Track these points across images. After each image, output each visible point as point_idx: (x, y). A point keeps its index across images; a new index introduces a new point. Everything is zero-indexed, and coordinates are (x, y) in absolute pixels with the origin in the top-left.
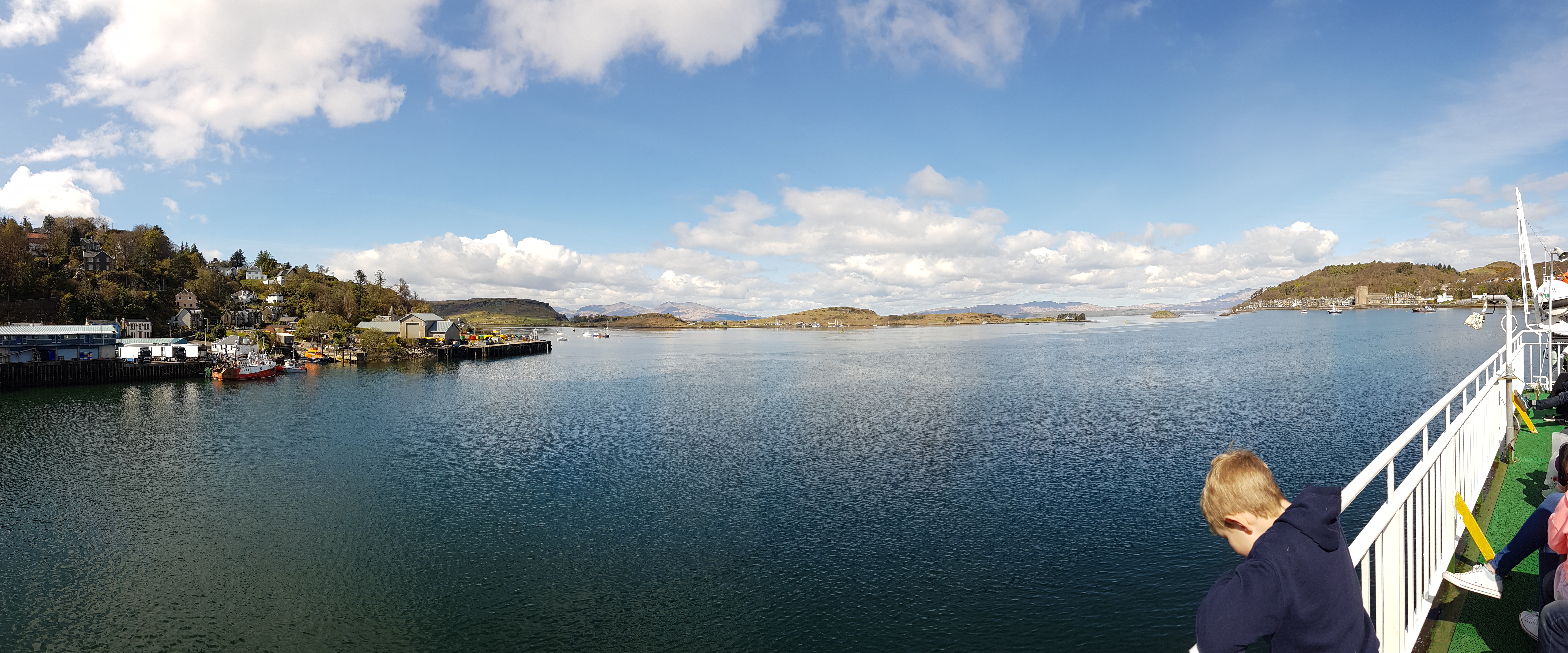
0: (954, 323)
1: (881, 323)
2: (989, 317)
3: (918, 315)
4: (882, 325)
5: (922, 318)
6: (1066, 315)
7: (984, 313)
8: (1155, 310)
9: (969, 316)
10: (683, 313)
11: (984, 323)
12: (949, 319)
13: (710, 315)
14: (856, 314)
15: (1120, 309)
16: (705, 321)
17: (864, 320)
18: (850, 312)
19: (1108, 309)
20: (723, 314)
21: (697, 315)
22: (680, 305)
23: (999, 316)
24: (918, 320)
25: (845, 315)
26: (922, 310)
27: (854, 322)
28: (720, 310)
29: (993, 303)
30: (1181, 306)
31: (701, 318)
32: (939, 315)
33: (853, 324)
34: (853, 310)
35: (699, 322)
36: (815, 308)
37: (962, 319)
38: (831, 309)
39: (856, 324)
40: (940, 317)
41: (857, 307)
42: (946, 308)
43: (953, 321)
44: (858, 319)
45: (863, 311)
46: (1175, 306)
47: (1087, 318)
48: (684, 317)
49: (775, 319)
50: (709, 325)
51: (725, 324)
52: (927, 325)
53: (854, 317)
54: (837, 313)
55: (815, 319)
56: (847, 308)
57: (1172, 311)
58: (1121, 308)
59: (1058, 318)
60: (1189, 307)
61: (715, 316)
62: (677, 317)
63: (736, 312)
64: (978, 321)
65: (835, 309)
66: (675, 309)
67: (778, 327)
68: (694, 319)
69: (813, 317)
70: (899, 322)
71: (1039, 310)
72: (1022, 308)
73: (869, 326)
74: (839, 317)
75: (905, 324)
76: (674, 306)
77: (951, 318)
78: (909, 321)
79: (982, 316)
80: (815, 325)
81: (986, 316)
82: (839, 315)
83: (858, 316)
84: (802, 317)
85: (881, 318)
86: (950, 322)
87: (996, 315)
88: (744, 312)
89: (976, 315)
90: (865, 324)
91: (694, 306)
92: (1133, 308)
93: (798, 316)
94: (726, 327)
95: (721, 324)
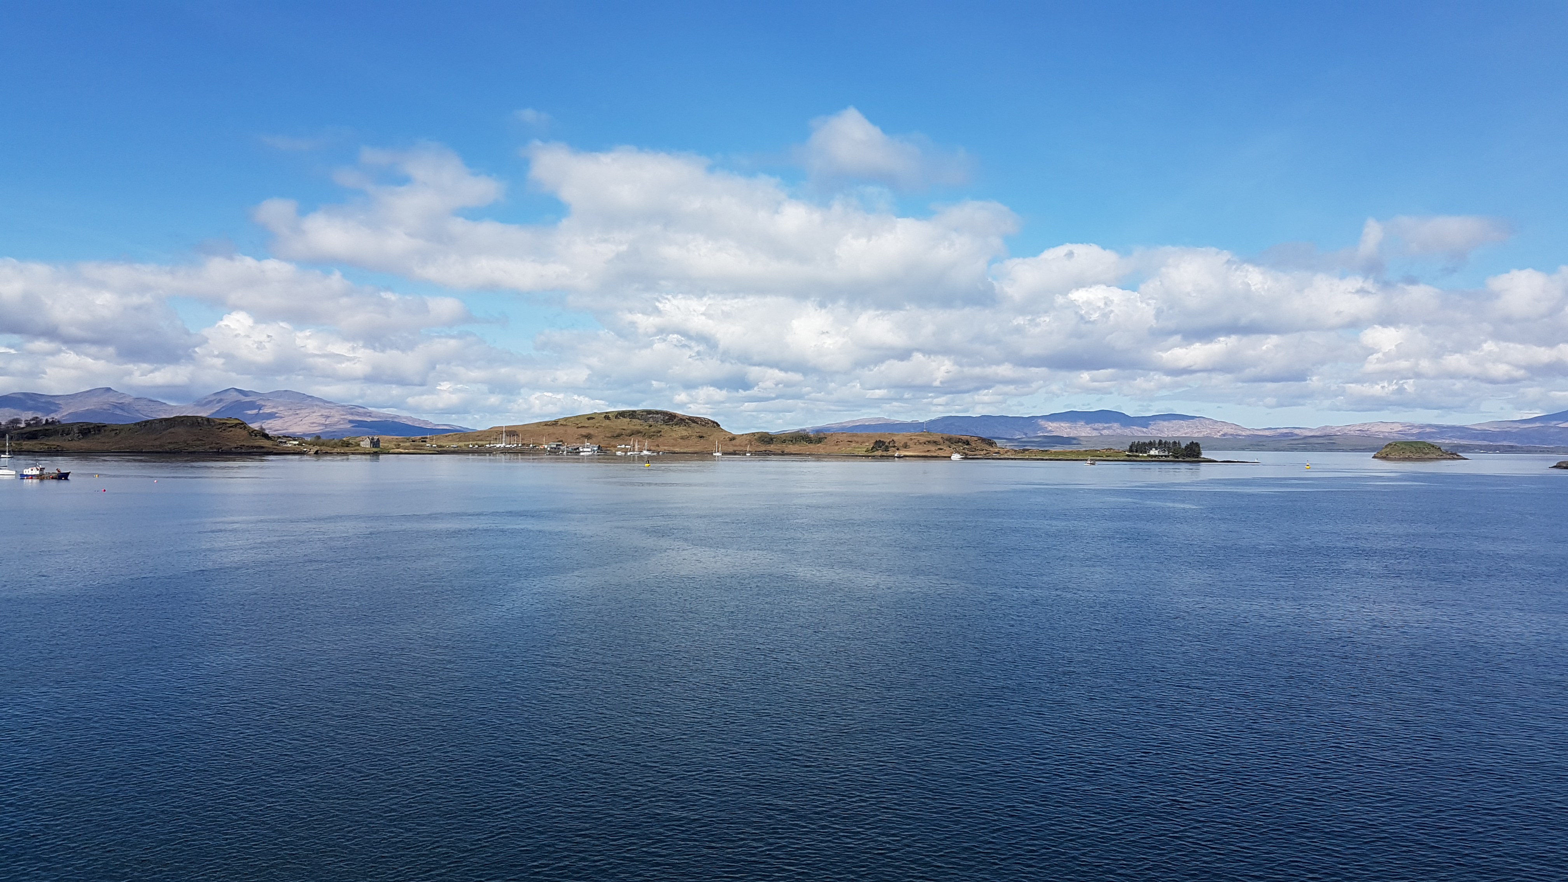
0: (890, 453)
1: (731, 449)
2: (968, 443)
3: (811, 435)
4: (734, 453)
5: (820, 440)
6: (1151, 445)
7: (955, 434)
8: (1385, 438)
9: (923, 439)
10: (271, 416)
11: (956, 457)
12: (879, 444)
13: (339, 422)
14: (676, 428)
15: (1292, 434)
16: (324, 438)
17: (694, 440)
18: (666, 422)
19: (1261, 433)
20: (369, 419)
21: (307, 420)
22: (266, 397)
23: (990, 442)
24: (811, 446)
25: (653, 429)
26: (820, 423)
27: (674, 446)
28: (361, 410)
29: (977, 412)
30: (1462, 431)
31: (317, 430)
32: (856, 435)
33: (672, 449)
34: (670, 418)
35: (309, 439)
36: (588, 412)
37: (906, 446)
38: (622, 414)
39: (677, 450)
40: (859, 439)
41: (679, 412)
42: (872, 419)
43: (887, 449)
44: (682, 438)
45: (694, 420)
46: (1442, 430)
47: (1205, 455)
48: (272, 427)
49: (495, 433)
50: (335, 446)
51: (375, 444)
52: (830, 456)
53: (673, 434)
54: (636, 424)
55: (588, 437)
56: (657, 412)
57: (1438, 441)
58: (1297, 431)
59: (1131, 450)
60: (1484, 434)
61: (349, 426)
62: (255, 426)
63: (403, 415)
64: (941, 453)
65: (632, 415)
66: (252, 405)
67: (505, 451)
68: (297, 429)
69: (584, 432)
70: (772, 447)
71: (1083, 431)
72: (1042, 422)
73: (705, 455)
74: (639, 432)
75: (783, 454)
76: (248, 399)
77: (884, 443)
78: (792, 448)
79: (953, 442)
80: (586, 451)
81: (959, 441)
82: (639, 428)
83: (681, 431)
84: (559, 430)
85: (733, 438)
86: (879, 453)
87: (983, 440)
88: (425, 417)
89: (938, 438)
90: (697, 449)
91: (300, 401)
92: (1328, 432)
93: (551, 430)
94: (376, 451)
95: (366, 444)
